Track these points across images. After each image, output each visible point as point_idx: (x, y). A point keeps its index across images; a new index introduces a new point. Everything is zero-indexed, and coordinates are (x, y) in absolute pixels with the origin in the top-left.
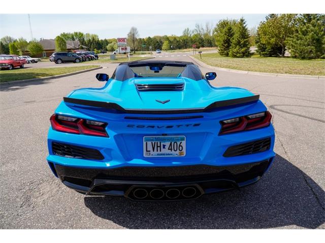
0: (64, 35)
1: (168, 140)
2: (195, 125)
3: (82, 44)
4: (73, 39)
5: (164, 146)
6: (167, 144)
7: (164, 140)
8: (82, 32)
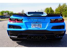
0: (3, 11)
1: (37, 24)
2: (44, 20)
3: (8, 14)
4: (6, 13)
5: (36, 25)
6: (37, 25)
7: (36, 24)
8: (8, 11)
